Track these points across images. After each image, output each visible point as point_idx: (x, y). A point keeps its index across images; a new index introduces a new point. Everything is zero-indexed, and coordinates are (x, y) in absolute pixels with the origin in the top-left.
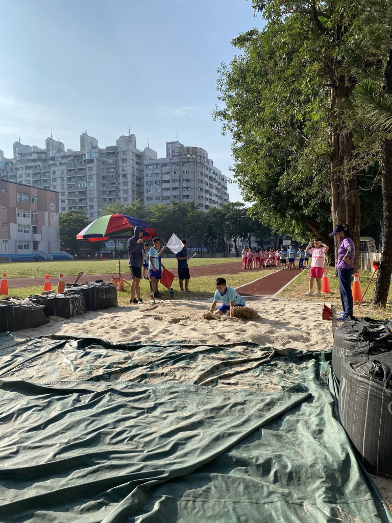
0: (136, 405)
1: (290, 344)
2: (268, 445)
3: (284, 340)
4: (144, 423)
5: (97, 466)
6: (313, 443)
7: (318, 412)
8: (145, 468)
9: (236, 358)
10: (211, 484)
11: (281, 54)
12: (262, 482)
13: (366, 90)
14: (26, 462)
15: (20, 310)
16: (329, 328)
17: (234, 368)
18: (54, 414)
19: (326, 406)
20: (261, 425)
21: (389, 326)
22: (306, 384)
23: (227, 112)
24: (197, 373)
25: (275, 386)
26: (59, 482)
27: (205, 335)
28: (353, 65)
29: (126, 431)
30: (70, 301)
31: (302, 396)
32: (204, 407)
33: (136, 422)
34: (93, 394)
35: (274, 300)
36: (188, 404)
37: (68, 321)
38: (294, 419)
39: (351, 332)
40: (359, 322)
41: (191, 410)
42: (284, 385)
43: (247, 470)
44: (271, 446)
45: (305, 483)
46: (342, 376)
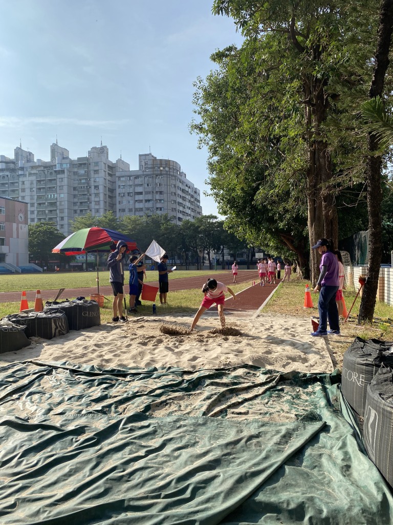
1: (291, 366)
2: (295, 486)
3: (283, 361)
4: (155, 463)
6: (343, 482)
7: (340, 443)
8: (167, 520)
11: (261, 71)
13: (374, 108)
16: (323, 346)
17: (240, 395)
19: (348, 438)
20: (283, 461)
22: (318, 412)
23: (203, 126)
24: (203, 402)
25: (287, 415)
28: (339, 83)
30: (53, 321)
31: (317, 425)
32: (218, 442)
33: (146, 463)
35: (259, 316)
36: (199, 439)
37: (50, 342)
38: (315, 452)
39: (363, 356)
40: (367, 344)
41: (204, 446)
42: (297, 413)
43: (278, 517)
44: (299, 487)
46: (369, 406)
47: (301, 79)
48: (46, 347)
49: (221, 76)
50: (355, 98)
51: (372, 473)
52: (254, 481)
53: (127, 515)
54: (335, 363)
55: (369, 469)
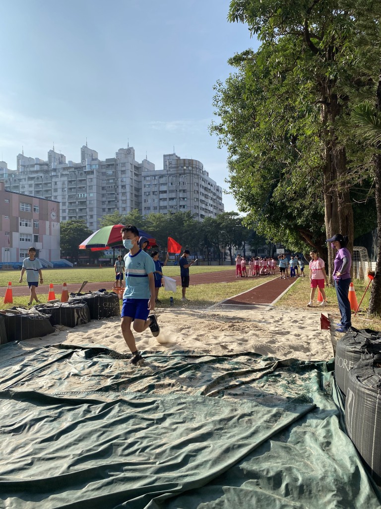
0: (146, 416)
1: (291, 354)
2: (278, 457)
3: (285, 350)
4: (154, 434)
5: (111, 478)
6: (322, 455)
7: (324, 424)
8: (159, 480)
9: (240, 368)
10: (224, 497)
11: (276, 73)
13: (364, 111)
14: (41, 473)
15: (27, 319)
16: (328, 337)
17: (238, 378)
18: (65, 425)
19: (332, 418)
20: (269, 436)
22: (310, 395)
25: (280, 397)
26: (75, 494)
27: (209, 344)
29: (137, 442)
30: (75, 311)
31: (306, 407)
32: (212, 418)
33: (146, 433)
34: (102, 405)
35: (271, 309)
36: (196, 415)
37: (73, 330)
38: (301, 430)
39: (353, 344)
40: (360, 334)
41: (200, 421)
42: (289, 396)
43: (258, 483)
44: (281, 458)
45: (316, 496)
46: (348, 388)
47: (315, 80)
48: (70, 334)
49: (240, 78)
51: (348, 448)
55: (346, 445)
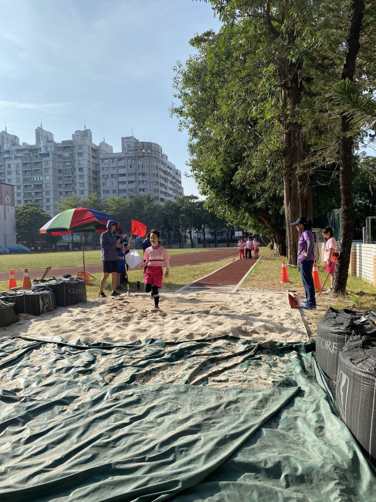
0: (127, 411)
1: (269, 336)
2: (272, 447)
4: (139, 429)
6: (317, 442)
7: (314, 407)
8: (152, 481)
10: (223, 494)
11: (238, 55)
12: (275, 488)
13: (344, 89)
16: (299, 317)
17: (220, 363)
19: (321, 401)
21: (371, 318)
22: (294, 378)
23: (183, 109)
24: (186, 372)
25: (265, 381)
28: (312, 67)
30: (40, 298)
31: (292, 391)
32: (198, 409)
33: (131, 430)
36: (181, 405)
37: (38, 318)
38: (291, 416)
39: (335, 325)
40: (340, 314)
41: (186, 412)
42: (274, 380)
43: (257, 476)
44: (276, 447)
45: (317, 485)
46: (341, 371)
47: (277, 63)
48: (34, 323)
49: (199, 61)
50: (327, 81)
51: (343, 433)
52: (232, 443)
53: (113, 478)
54: (310, 333)
55: (341, 430)
